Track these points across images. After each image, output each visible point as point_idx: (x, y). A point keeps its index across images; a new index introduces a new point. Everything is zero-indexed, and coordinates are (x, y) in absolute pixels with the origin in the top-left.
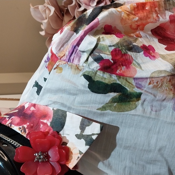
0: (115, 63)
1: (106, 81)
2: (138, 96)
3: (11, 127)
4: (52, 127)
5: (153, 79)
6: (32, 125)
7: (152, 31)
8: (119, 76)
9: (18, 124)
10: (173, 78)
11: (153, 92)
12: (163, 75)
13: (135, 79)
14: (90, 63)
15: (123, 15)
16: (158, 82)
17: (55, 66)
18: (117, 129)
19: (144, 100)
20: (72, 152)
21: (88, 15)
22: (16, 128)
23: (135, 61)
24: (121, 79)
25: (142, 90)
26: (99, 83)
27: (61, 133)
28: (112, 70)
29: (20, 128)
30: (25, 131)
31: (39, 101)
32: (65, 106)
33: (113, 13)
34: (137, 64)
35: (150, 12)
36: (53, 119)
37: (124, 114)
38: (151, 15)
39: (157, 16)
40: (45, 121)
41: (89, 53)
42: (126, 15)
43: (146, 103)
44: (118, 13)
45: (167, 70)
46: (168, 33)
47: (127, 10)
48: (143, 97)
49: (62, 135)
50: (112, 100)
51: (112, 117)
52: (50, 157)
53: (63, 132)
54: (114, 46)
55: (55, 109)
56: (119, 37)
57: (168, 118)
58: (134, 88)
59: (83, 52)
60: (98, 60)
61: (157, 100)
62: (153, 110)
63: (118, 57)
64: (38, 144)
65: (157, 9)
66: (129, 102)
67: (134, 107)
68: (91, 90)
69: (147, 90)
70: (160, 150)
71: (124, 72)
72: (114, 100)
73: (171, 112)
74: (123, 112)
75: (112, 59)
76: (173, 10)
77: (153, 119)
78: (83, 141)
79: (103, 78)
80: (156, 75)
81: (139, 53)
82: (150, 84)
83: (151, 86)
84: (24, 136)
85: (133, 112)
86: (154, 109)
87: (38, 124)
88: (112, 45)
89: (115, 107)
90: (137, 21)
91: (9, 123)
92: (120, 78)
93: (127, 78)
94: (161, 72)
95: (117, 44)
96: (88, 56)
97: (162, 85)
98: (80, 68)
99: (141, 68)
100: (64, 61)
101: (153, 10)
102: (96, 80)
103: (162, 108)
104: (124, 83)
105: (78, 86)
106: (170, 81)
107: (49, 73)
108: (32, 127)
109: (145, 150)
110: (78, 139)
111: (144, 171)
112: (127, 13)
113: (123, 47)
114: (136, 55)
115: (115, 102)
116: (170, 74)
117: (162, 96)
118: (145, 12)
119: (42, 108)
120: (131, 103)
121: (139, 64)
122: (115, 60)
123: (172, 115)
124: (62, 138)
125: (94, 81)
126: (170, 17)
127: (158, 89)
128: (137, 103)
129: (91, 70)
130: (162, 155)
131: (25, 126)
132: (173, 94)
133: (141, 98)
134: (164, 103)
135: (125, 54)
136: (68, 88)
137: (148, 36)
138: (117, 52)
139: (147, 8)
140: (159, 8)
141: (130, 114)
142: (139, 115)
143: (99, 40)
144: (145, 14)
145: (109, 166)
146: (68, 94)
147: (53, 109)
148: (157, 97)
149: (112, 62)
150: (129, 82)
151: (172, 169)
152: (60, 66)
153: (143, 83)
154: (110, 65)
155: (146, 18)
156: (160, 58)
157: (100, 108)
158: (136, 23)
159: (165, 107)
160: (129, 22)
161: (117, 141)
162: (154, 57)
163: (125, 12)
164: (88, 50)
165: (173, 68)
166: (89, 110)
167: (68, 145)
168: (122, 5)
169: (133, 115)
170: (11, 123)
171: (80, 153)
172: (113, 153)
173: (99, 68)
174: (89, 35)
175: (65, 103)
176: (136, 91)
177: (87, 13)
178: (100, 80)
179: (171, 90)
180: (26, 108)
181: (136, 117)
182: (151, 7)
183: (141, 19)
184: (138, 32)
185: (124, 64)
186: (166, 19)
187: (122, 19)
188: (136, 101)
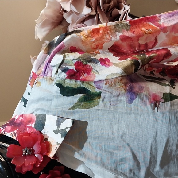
0: (78, 71)
1: (74, 86)
2: (99, 95)
3: (5, 134)
4: (36, 128)
5: (108, 80)
6: (21, 130)
7: (109, 49)
8: (83, 81)
9: (10, 131)
10: (123, 79)
11: (109, 90)
12: (115, 77)
13: (95, 82)
14: (59, 74)
15: (82, 38)
16: (112, 82)
17: (35, 82)
18: (86, 123)
19: (103, 97)
20: (51, 145)
21: (56, 40)
22: (8, 134)
23: (94, 69)
24: (85, 84)
25: (101, 89)
26: (68, 88)
27: (43, 132)
28: (77, 77)
29: (11, 134)
30: (15, 135)
31: (26, 112)
32: (44, 110)
33: (74, 37)
34: (95, 72)
35: (104, 34)
36: (36, 122)
37: (89, 110)
38: (105, 36)
39: (110, 37)
40: (30, 125)
41: (58, 66)
42: (84, 38)
43: (105, 100)
44: (78, 37)
45: (118, 73)
46: (123, 50)
47: (86, 34)
48: (102, 95)
49: (44, 134)
50: (80, 100)
51: (81, 114)
52: (35, 151)
53: (44, 131)
54: (76, 59)
55: (37, 114)
56: (80, 54)
57: (124, 109)
58: (94, 89)
59: (54, 66)
60: (65, 70)
61: (114, 97)
62: (112, 105)
63: (80, 67)
64: (24, 141)
65: (109, 32)
66: (92, 100)
67: (97, 104)
68: (62, 94)
69: (105, 89)
70: (122, 137)
71: (86, 77)
72: (81, 100)
73: (125, 104)
74: (89, 108)
75: (75, 69)
76: (122, 31)
77: (112, 111)
78: (59, 135)
79: (70, 84)
80: (110, 77)
81: (97, 63)
82: (106, 84)
83: (107, 85)
84: (15, 139)
85: (96, 108)
86: (112, 103)
87: (25, 129)
88: (74, 59)
89: (82, 106)
90: (94, 42)
91: (3, 132)
92: (83, 82)
93: (89, 82)
94: (113, 74)
95: (79, 58)
96: (57, 69)
97: (115, 84)
98: (52, 79)
99: (98, 73)
100: (41, 76)
101: (106, 32)
102: (65, 86)
103: (118, 102)
104: (87, 86)
105: (53, 93)
106: (121, 80)
107: (32, 88)
108: (21, 132)
109: (110, 139)
110: (55, 133)
111: (112, 156)
112: (85, 36)
113: (84, 60)
114: (95, 65)
115: (82, 102)
116: (120, 75)
117: (116, 92)
118: (99, 34)
119: (28, 116)
120: (94, 101)
121: (97, 71)
122: (78, 69)
123: (127, 107)
124: (44, 135)
125: (64, 87)
126: (120, 36)
127: (113, 87)
128: (98, 100)
129: (61, 79)
130: (125, 141)
131: (16, 131)
132: (125, 90)
133: (101, 96)
134: (120, 98)
135: (86, 65)
136: (45, 96)
137: (105, 52)
138: (79, 63)
139: (101, 32)
140: (110, 31)
141: (94, 110)
142: (101, 110)
143: (64, 57)
144: (100, 36)
145: (84, 155)
146: (46, 101)
147: (36, 115)
148: (113, 94)
149: (76, 71)
150: (90, 85)
151: (135, 152)
152: (39, 81)
153: (101, 85)
154: (74, 73)
155: (101, 39)
156: (113, 65)
157: (71, 108)
158: (95, 44)
159: (120, 101)
160: (89, 43)
161: (87, 133)
162: (109, 65)
163: (83, 36)
164: (58, 65)
165: (122, 71)
166: (63, 110)
167: (48, 140)
168: (82, 31)
169: (97, 110)
170: (4, 132)
171: (58, 144)
172: (86, 144)
173: (66, 76)
174: (58, 54)
175: (44, 108)
176: (97, 91)
177: (55, 39)
178: (69, 86)
179: (123, 87)
180: (16, 119)
181: (100, 112)
182: (104, 31)
183: (97, 40)
184: (97, 51)
185: (85, 72)
186: (117, 38)
187: (83, 42)
188: (98, 99)
